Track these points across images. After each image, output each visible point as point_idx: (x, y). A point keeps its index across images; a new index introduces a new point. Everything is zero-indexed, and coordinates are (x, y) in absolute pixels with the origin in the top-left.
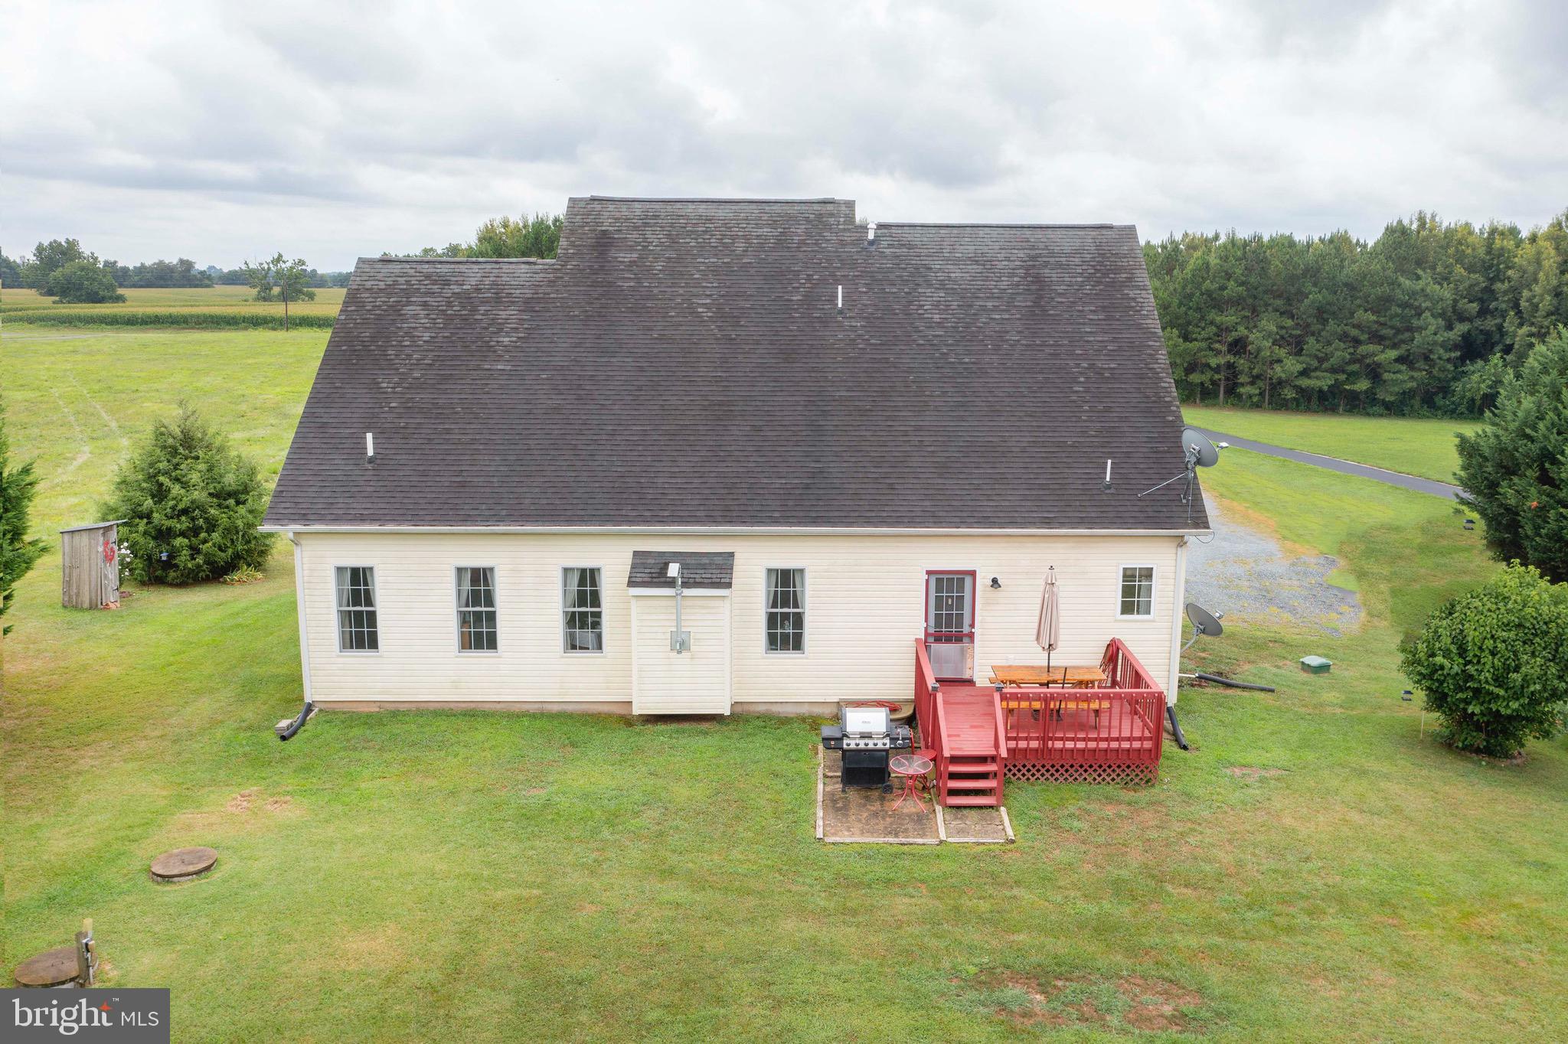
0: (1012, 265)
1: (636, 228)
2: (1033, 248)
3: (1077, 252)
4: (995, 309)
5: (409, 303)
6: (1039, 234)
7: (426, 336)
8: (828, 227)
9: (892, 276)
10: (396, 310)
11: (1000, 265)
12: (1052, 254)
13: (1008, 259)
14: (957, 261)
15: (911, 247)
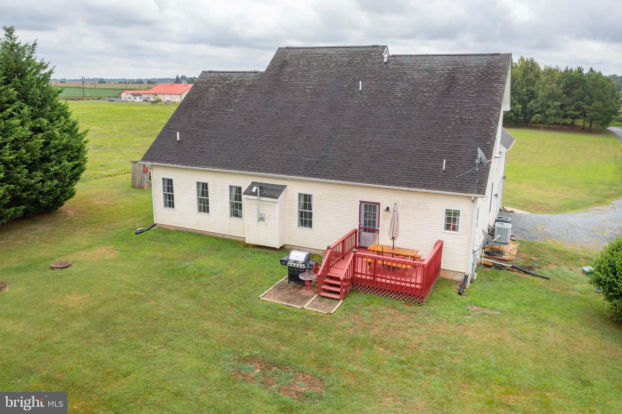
0: (443, 72)
1: (297, 59)
4: (427, 91)
7: (212, 99)
8: (370, 57)
11: (438, 72)
13: (442, 70)
14: (419, 71)
15: (402, 64)
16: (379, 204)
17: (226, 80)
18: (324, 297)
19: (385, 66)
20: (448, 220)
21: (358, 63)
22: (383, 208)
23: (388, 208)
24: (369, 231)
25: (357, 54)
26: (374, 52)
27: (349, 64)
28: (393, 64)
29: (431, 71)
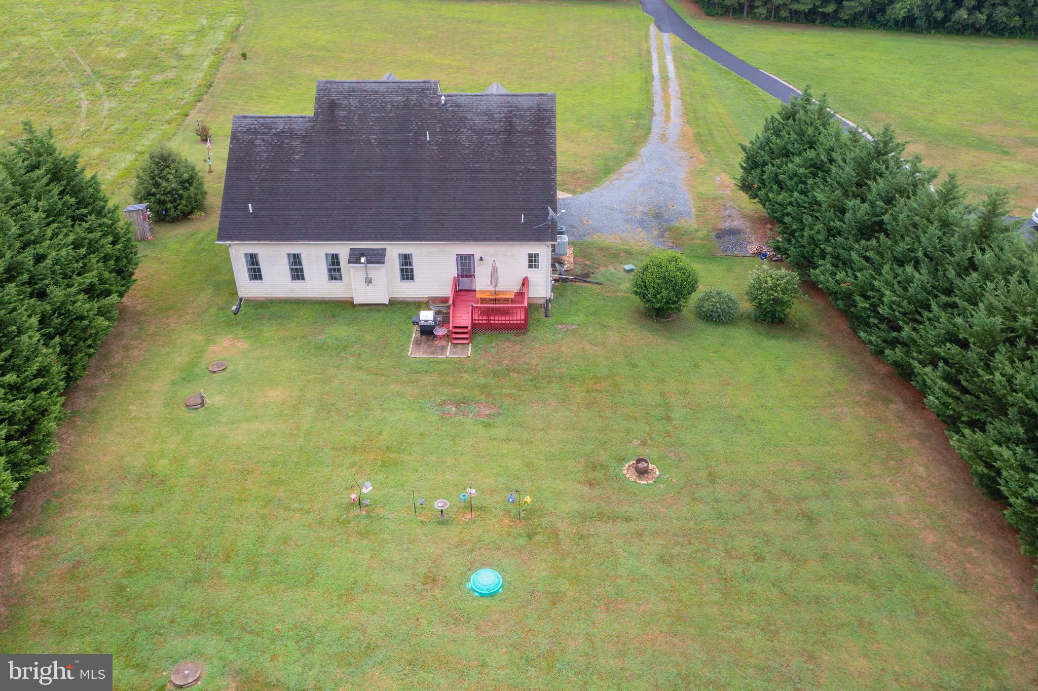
0: (501, 116)
1: (345, 97)
2: (511, 107)
3: (529, 109)
4: (491, 139)
5: (257, 139)
6: (515, 99)
7: (265, 155)
8: (426, 96)
9: (451, 123)
10: (251, 141)
11: (496, 116)
12: (518, 110)
13: (499, 113)
14: (478, 114)
15: (460, 106)
16: (473, 255)
17: (271, 128)
18: (457, 344)
19: (444, 108)
20: (530, 261)
21: (415, 105)
22: (477, 258)
23: (481, 258)
24: (466, 276)
25: (410, 91)
26: (428, 89)
27: (406, 104)
28: (451, 106)
29: (489, 114)
